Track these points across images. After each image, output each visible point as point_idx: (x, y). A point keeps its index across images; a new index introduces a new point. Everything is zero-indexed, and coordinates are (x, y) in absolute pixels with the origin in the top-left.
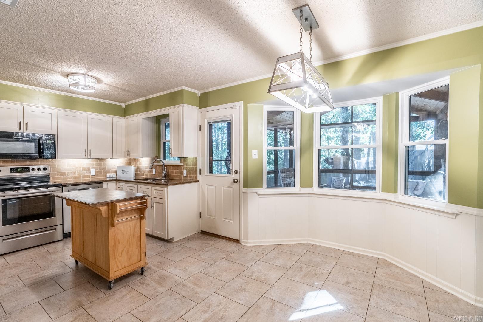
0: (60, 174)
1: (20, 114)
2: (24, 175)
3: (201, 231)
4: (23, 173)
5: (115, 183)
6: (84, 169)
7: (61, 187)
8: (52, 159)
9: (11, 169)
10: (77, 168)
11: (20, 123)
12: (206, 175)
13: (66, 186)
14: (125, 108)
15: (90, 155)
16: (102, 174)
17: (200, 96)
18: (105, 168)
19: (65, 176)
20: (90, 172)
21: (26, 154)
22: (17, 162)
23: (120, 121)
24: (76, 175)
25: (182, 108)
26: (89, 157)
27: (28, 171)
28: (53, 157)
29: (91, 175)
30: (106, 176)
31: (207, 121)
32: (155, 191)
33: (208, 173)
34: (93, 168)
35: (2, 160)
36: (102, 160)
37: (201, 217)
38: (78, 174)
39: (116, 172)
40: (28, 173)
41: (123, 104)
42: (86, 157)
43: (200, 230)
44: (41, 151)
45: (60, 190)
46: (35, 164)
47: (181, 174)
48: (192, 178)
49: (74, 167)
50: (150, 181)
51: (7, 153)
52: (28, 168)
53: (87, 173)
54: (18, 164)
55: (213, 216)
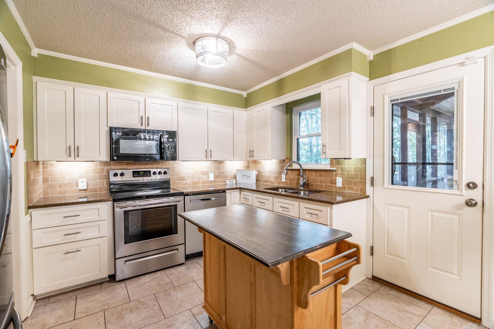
0: (180, 178)
1: (142, 106)
2: (146, 179)
3: (373, 276)
4: (145, 177)
5: (239, 192)
6: (203, 173)
7: (183, 196)
8: (172, 161)
9: (134, 172)
10: (195, 172)
11: (142, 118)
12: (385, 187)
13: (187, 195)
14: (246, 98)
15: (211, 156)
16: (221, 179)
17: (372, 59)
18: (223, 173)
19: (184, 182)
20: (209, 177)
21: (147, 154)
22: (139, 164)
23: (241, 114)
24: (195, 180)
25: (347, 79)
26: (210, 159)
27: (149, 175)
28: (174, 158)
29: (210, 180)
30: (225, 181)
31: (388, 97)
32: (305, 211)
33: (389, 184)
34: (212, 172)
35: (125, 162)
36: (220, 162)
37: (372, 254)
38: (197, 179)
39: (235, 177)
40: (149, 178)
41: (244, 92)
42: (206, 159)
43: (371, 275)
44: (162, 151)
45: (182, 200)
46: (156, 167)
47: (330, 183)
48: (353, 190)
49: (193, 171)
50: (282, 191)
51: (129, 154)
52: (150, 172)
53: (205, 178)
54: (140, 166)
55: (404, 259)
